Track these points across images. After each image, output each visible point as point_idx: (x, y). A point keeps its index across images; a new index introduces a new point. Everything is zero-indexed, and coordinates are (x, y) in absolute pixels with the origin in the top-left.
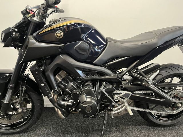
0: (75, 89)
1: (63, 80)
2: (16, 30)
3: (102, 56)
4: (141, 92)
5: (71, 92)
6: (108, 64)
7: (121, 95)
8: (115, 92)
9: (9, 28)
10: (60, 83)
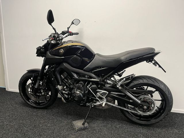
0: (71, 84)
1: (65, 78)
2: (43, 47)
3: (90, 65)
4: (117, 93)
5: (69, 86)
6: (94, 71)
7: (101, 93)
8: (98, 90)
9: (40, 47)
10: (64, 79)
